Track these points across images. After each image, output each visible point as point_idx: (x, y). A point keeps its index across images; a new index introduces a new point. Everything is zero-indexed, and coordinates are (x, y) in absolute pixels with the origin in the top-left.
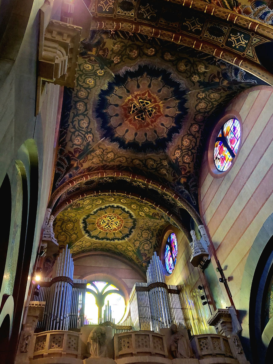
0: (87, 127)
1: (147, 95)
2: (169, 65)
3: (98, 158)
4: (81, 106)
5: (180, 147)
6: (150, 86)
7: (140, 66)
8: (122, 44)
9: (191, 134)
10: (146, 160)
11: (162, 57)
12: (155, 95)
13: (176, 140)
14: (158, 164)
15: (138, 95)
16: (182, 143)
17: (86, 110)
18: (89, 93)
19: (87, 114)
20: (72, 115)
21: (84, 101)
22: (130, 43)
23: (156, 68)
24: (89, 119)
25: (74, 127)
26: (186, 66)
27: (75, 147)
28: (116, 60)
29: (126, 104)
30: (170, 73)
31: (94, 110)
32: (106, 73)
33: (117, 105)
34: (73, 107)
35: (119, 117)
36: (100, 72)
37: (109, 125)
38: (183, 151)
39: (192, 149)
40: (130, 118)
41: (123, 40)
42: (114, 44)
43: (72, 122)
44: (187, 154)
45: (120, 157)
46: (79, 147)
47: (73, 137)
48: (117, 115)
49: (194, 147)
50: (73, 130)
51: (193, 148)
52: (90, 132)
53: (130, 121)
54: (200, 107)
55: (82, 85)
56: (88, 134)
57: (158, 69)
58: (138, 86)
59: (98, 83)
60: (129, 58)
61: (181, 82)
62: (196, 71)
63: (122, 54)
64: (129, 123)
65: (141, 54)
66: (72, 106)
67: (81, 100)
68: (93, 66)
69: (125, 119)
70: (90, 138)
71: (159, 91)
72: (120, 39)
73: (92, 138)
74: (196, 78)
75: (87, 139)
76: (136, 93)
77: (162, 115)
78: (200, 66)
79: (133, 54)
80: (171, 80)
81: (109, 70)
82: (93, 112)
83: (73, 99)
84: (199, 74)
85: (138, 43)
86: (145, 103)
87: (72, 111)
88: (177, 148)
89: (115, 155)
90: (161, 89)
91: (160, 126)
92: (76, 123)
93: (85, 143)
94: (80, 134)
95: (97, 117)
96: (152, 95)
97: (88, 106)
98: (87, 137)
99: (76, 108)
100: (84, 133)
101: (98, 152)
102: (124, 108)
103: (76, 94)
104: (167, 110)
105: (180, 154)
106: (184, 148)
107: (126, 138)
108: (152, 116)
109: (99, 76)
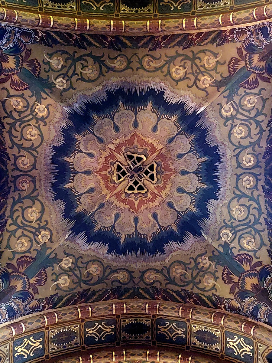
0: (233, 127)
1: (136, 203)
2: (115, 264)
3: (204, 66)
4: (248, 160)
5: (40, 122)
6: (136, 220)
7: (163, 251)
8: (200, 286)
9: (26, 149)
10: (101, 73)
11: (130, 273)
12: (122, 206)
13: (53, 133)
14: (74, 74)
15: (152, 200)
16: (41, 131)
17: (237, 156)
18: (237, 187)
19: (235, 149)
20: (264, 144)
21: (242, 171)
22: (188, 288)
23: (134, 252)
24: (231, 141)
25: (258, 123)
26: (88, 273)
27: (256, 91)
28: (205, 262)
29: (167, 178)
30: (109, 252)
31: (223, 159)
32: (217, 237)
33: (184, 173)
34: (261, 157)
35: (176, 153)
36: (227, 236)
37: (193, 137)
38: (31, 117)
39: (15, 124)
40: (156, 154)
41: (202, 293)
42: (214, 287)
43: (262, 131)
44: (20, 113)
45: (157, 69)
46: (248, 91)
47: (260, 108)
48: (180, 156)
49: (11, 128)
50: (260, 118)
51: (12, 125)
52: (227, 119)
53: (153, 149)
54: (34, 208)
55: (251, 202)
56: (231, 115)
57: (130, 251)
58: (155, 216)
59: (225, 211)
60: (185, 264)
61: (87, 246)
62: (71, 273)
63: (197, 271)
64: (155, 145)
65: (165, 271)
66: (264, 158)
67: (248, 171)
68: (242, 249)
69: (163, 151)
70: (227, 109)
71: (117, 216)
72: (207, 294)
73: (223, 110)
74: (67, 263)
75: (233, 107)
76: (156, 203)
77: (97, 172)
78: (67, 284)
79: (179, 271)
80: (105, 243)
81: (215, 245)
82: (225, 155)
83: (263, 171)
84: (65, 272)
85: (176, 288)
86: (136, 188)
87: (264, 150)
88: (46, 120)
89: (169, 73)
90: (115, 222)
91: (95, 153)
92: (255, 131)
93: (236, 99)
94: (247, 114)
95: (216, 147)
96: (127, 206)
97: (234, 163)
98: (232, 110)
99: (257, 156)
100: (239, 116)
101: (206, 81)
102: (171, 170)
103: (258, 180)
104: (91, 185)
105: (36, 110)
106: (33, 122)
107: (154, 114)
108: (115, 165)
109: (227, 226)
